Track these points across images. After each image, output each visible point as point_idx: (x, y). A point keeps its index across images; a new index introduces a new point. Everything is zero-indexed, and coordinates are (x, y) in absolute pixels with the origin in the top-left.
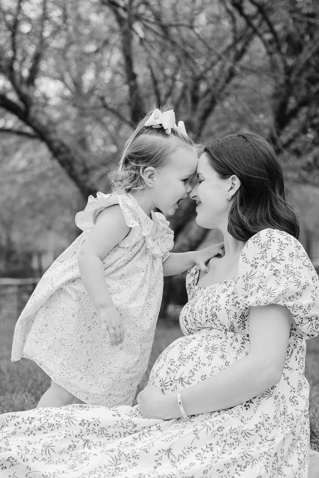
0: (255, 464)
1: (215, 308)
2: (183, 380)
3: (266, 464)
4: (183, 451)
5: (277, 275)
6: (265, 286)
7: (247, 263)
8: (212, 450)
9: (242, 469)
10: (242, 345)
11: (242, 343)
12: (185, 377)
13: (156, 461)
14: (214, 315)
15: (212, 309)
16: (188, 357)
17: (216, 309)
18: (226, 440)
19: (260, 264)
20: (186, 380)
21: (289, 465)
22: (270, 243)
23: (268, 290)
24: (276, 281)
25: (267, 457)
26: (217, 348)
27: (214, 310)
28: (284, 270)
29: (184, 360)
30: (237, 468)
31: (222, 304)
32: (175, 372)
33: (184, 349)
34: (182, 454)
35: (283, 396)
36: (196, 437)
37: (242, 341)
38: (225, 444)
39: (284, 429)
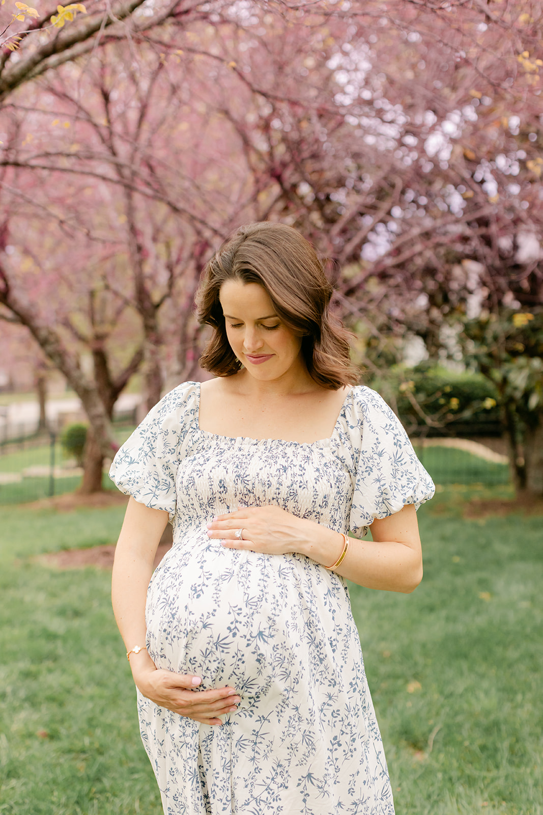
1: (298, 485)
2: (263, 633)
8: (340, 745)
12: (265, 629)
13: (302, 792)
14: (292, 494)
15: (292, 485)
16: (258, 598)
17: (300, 487)
18: (349, 723)
20: (266, 633)
27: (296, 487)
29: (255, 604)
32: (250, 625)
33: (248, 587)
38: (351, 728)
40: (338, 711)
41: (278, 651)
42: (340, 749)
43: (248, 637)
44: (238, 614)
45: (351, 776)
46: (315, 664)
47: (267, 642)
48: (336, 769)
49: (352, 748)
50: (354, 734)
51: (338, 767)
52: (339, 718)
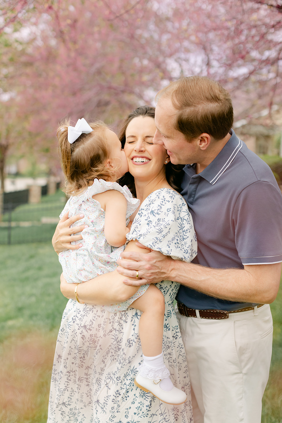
4: (104, 400)
12: (88, 325)
16: (90, 309)
18: (125, 383)
29: (87, 311)
34: (105, 402)
36: (108, 389)
40: (120, 377)
41: (93, 338)
42: (120, 397)
43: (79, 325)
44: (78, 313)
45: (126, 409)
46: (115, 351)
47: (87, 332)
48: (118, 406)
49: (127, 396)
50: (128, 389)
51: (119, 405)
52: (120, 381)
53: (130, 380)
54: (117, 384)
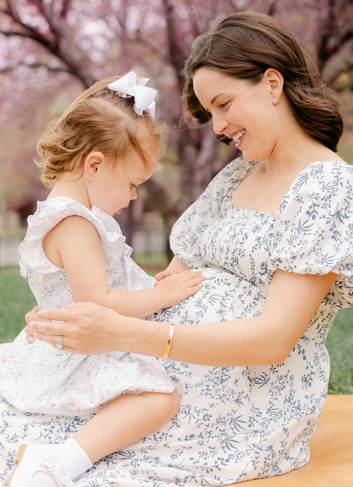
0: (240, 458)
1: (238, 252)
3: (255, 459)
5: (336, 239)
6: (320, 250)
7: (300, 201)
9: (224, 462)
10: (254, 301)
11: (256, 299)
14: (235, 260)
15: (234, 252)
17: (239, 254)
19: (320, 215)
21: (288, 457)
22: (337, 187)
23: (324, 256)
24: (334, 246)
25: (256, 451)
26: (216, 299)
27: (236, 254)
28: (347, 231)
30: (218, 461)
31: (247, 249)
35: (292, 376)
37: (257, 296)
39: (287, 420)
53: (220, 430)
54: (198, 425)
